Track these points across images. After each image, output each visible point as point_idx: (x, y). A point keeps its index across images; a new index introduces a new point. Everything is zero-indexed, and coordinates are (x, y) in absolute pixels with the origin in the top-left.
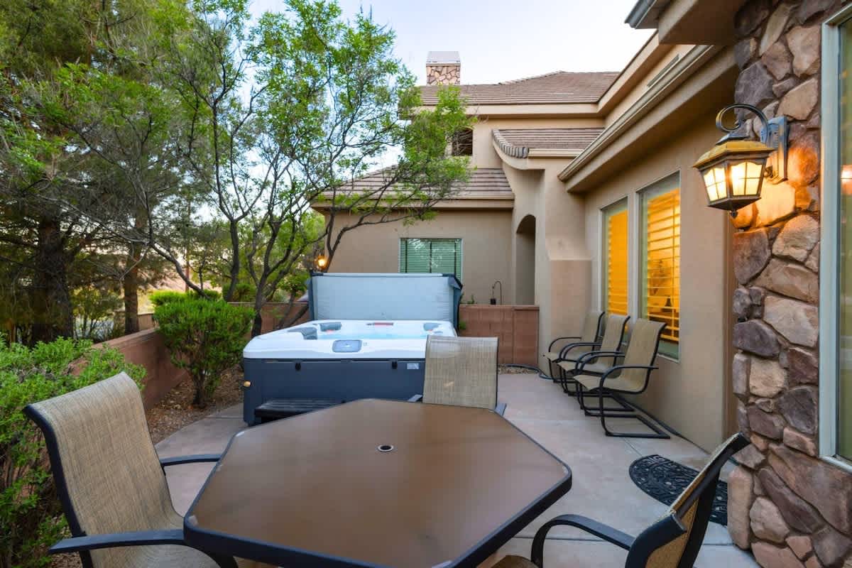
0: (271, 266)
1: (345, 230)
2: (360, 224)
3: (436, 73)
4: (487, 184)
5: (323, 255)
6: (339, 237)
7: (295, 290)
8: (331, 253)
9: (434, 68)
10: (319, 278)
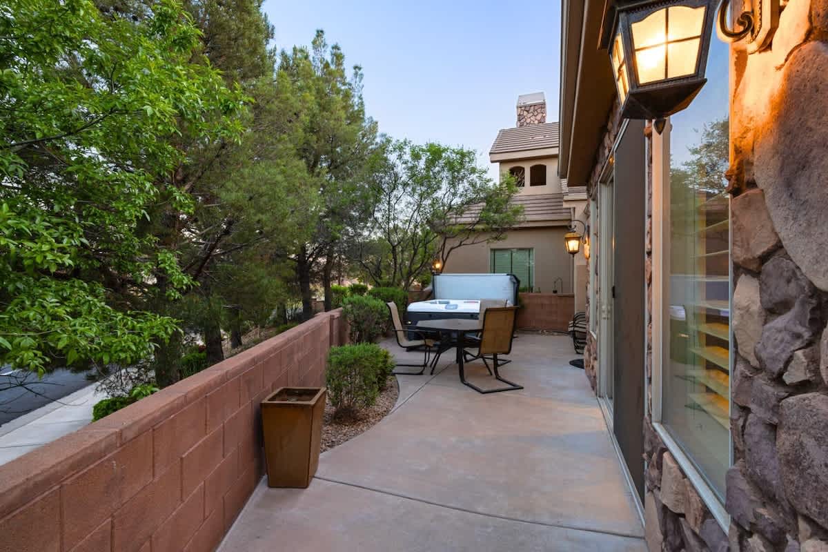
0: (413, 270)
1: (452, 249)
2: (460, 245)
3: (525, 112)
4: (553, 208)
5: (439, 261)
6: (449, 253)
7: (424, 283)
8: (444, 262)
9: (523, 108)
10: (438, 276)
